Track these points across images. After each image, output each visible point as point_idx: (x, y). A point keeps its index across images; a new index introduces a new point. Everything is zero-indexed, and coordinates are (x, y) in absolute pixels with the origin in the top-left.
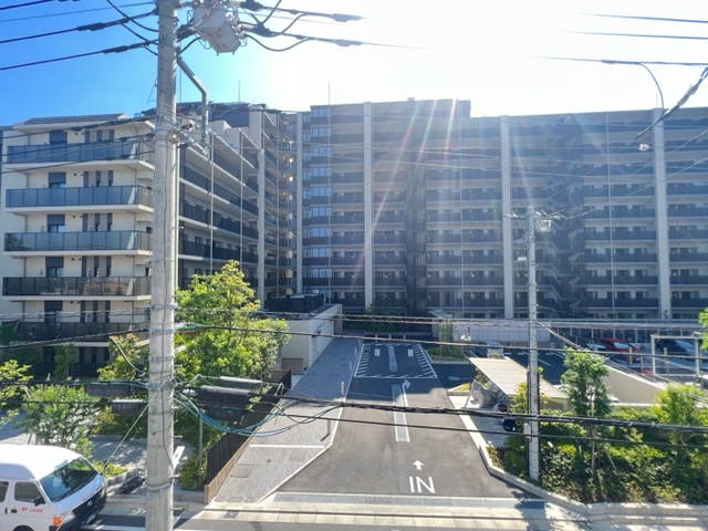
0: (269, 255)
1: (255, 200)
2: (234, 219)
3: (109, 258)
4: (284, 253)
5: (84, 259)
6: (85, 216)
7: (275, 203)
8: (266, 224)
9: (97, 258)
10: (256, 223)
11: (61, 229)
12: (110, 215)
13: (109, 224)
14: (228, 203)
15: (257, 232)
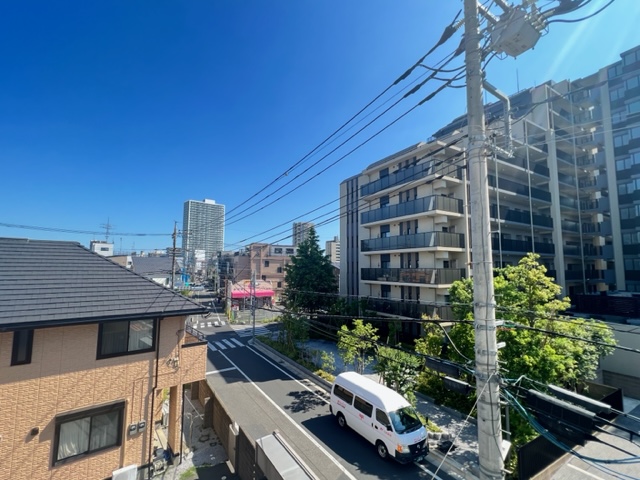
0: (568, 243)
1: (547, 186)
2: (522, 209)
3: (417, 254)
4: (592, 240)
5: (402, 255)
6: (401, 224)
7: (573, 183)
8: (562, 210)
9: (409, 254)
10: (549, 210)
11: (388, 235)
12: (416, 221)
13: (416, 228)
14: (514, 194)
15: (552, 220)
